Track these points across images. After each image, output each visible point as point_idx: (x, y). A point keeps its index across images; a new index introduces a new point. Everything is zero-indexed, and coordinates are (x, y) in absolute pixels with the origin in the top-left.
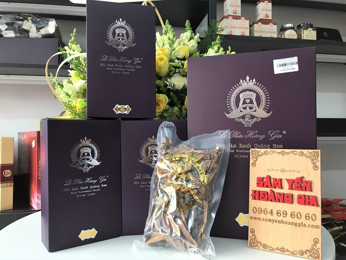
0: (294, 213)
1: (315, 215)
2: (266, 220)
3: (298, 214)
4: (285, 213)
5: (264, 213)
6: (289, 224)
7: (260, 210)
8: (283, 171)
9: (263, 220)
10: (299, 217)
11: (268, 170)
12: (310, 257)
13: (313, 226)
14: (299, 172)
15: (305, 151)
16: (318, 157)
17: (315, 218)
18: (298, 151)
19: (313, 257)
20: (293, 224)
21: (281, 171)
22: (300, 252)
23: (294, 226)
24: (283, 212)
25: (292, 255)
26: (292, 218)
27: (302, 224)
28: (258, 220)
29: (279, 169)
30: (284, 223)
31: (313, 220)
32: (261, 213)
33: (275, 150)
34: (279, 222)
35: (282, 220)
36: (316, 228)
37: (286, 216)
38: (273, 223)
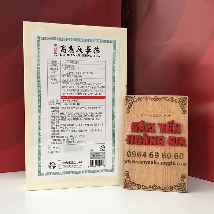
0: (165, 153)
1: (183, 154)
2: (139, 163)
3: (169, 154)
4: (157, 154)
5: (138, 156)
6: (161, 164)
7: (134, 153)
8: (155, 116)
9: (137, 163)
10: (169, 157)
11: (142, 116)
13: (181, 164)
14: (169, 116)
15: (175, 97)
16: (186, 102)
17: (183, 156)
18: (170, 96)
19: (180, 190)
20: (164, 163)
21: (153, 116)
22: (170, 188)
23: (165, 165)
24: (155, 153)
25: (163, 191)
26: (163, 158)
27: (172, 163)
28: (132, 163)
29: (152, 114)
30: (156, 164)
31: (181, 159)
32: (135, 157)
33: (149, 96)
34: (151, 163)
35: (154, 161)
36: (183, 165)
37: (158, 157)
38: (146, 164)
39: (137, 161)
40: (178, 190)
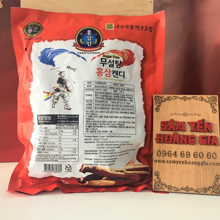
0: (197, 153)
1: (216, 154)
2: (170, 162)
3: (201, 154)
5: (168, 155)
6: (193, 163)
7: (164, 153)
8: (185, 114)
9: (168, 163)
10: (201, 156)
11: (172, 114)
12: (213, 193)
13: (214, 164)
14: (199, 115)
15: (205, 97)
16: (216, 101)
17: (216, 156)
18: (199, 96)
19: (215, 193)
20: (196, 163)
21: (183, 115)
22: (203, 190)
23: (197, 165)
24: (187, 153)
25: (196, 193)
26: (195, 158)
27: (204, 163)
28: (163, 163)
29: (182, 113)
30: (187, 164)
31: (215, 159)
32: (165, 156)
33: (178, 96)
34: (182, 163)
35: (186, 161)
36: (217, 165)
37: (189, 157)
38: (177, 164)
39: (167, 161)
40: (212, 193)
